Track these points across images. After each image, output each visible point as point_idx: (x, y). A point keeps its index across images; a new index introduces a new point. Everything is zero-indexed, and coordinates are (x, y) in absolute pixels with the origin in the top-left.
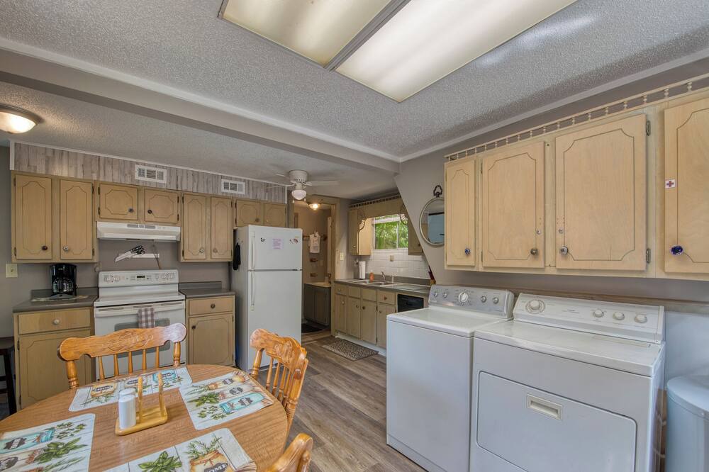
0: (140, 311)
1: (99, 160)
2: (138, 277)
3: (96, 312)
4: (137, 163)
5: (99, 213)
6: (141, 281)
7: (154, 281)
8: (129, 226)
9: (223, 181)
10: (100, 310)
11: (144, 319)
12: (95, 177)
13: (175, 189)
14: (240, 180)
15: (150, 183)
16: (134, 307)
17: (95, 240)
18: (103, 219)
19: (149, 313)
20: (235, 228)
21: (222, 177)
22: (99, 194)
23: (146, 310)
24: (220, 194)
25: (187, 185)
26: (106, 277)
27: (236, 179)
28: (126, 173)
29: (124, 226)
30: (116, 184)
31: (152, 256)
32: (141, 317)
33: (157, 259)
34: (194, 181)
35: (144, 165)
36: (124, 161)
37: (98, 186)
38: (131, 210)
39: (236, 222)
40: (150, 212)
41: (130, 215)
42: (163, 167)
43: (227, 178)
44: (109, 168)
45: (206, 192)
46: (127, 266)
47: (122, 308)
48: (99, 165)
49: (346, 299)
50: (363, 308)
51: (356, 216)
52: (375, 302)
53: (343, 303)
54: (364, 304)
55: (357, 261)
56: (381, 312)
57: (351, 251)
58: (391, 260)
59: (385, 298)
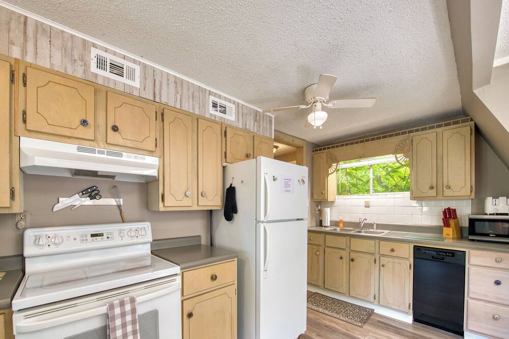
0: (112, 307)
1: (25, 23)
2: (93, 236)
3: (19, 322)
4: (94, 45)
5: (25, 121)
6: (98, 243)
7: (117, 241)
8: (79, 149)
9: (212, 98)
10: (27, 317)
11: (118, 322)
12: (16, 53)
13: (152, 98)
14: (230, 101)
15: (115, 82)
16: (99, 300)
17: (16, 171)
18: (31, 132)
19: (128, 307)
20: (225, 164)
21: (210, 93)
22: (25, 85)
23: (122, 304)
24: (207, 116)
25: (168, 97)
26: (37, 239)
27: (226, 99)
28: (76, 57)
29: (71, 148)
30: (57, 73)
31: (112, 202)
32: (113, 318)
33: (119, 206)
34: (177, 92)
35: (106, 50)
36: (72, 36)
37: (22, 72)
38: (84, 123)
39: (226, 157)
40: (115, 129)
41: (82, 132)
42: (134, 61)
43: (215, 95)
44: (43, 42)
45: (191, 111)
46: (72, 218)
47: (75, 305)
48: (25, 33)
49: (321, 249)
50: (352, 260)
51: (325, 159)
52: (372, 254)
53: (318, 253)
54: (353, 255)
55: (319, 208)
56: (383, 266)
57: (315, 197)
58: (367, 206)
59: (393, 250)
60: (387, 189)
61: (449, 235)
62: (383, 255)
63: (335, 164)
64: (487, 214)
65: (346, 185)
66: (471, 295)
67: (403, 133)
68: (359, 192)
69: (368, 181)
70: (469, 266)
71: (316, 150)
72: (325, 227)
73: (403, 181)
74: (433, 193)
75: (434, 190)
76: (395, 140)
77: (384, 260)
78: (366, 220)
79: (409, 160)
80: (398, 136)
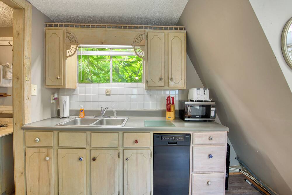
49: (53, 152)
50: (94, 159)
51: (61, 38)
52: (116, 149)
53: (47, 159)
54: (94, 154)
55: (56, 96)
56: (127, 160)
57: (49, 83)
58: (108, 95)
59: (136, 142)
60: (123, 80)
61: (170, 118)
62: (127, 148)
63: (75, 46)
64: (193, 101)
65: (88, 74)
66: (195, 170)
67: (140, 28)
68: (100, 81)
69: (109, 71)
70: (193, 146)
71: (50, 26)
72: (63, 118)
73: (134, 75)
74: (161, 84)
75: (163, 81)
76: (133, 33)
77: (128, 154)
78: (107, 108)
79: (145, 53)
80: (136, 30)
